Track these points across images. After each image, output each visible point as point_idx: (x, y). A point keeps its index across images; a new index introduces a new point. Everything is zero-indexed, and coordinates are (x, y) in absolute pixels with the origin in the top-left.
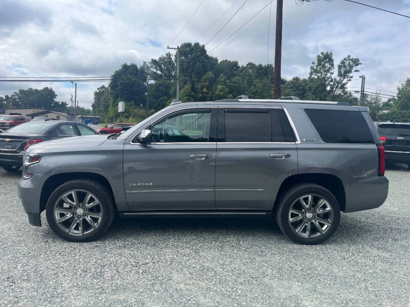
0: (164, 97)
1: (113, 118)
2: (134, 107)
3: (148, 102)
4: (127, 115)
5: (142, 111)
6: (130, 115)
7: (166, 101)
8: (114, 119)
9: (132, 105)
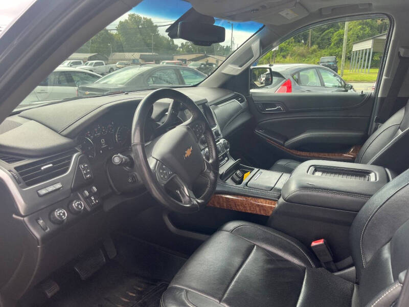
0: (331, 29)
1: (269, 58)
2: (294, 44)
3: (310, 38)
4: (285, 53)
5: (302, 48)
6: (289, 53)
7: (333, 33)
8: (271, 59)
9: (292, 43)
